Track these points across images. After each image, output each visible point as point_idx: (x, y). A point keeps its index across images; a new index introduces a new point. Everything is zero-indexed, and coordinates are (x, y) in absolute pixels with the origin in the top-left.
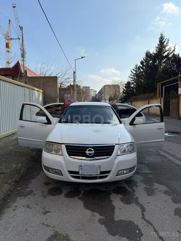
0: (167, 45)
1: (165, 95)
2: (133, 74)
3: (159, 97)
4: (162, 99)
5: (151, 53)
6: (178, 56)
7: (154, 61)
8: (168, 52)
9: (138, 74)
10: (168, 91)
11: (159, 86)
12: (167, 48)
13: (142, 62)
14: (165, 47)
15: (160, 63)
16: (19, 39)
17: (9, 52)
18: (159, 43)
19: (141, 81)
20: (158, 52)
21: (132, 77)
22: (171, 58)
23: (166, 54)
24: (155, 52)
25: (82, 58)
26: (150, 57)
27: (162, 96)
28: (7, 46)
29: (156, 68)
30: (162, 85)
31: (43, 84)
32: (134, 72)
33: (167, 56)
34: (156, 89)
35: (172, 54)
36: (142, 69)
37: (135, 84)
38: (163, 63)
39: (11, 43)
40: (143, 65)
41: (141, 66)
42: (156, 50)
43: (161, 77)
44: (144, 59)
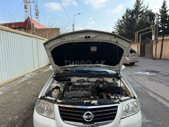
0: (142, 3)
1: (141, 41)
2: (116, 26)
3: (137, 42)
4: (139, 44)
5: (130, 9)
6: (151, 11)
7: (132, 15)
8: (142, 8)
9: (120, 26)
10: (143, 38)
11: (136, 34)
12: (142, 6)
13: (123, 16)
14: (140, 4)
15: (137, 17)
16: (34, 2)
17: (26, 11)
18: (136, 2)
19: (122, 31)
20: (135, 9)
21: (116, 28)
22: (145, 13)
23: (141, 10)
24: (133, 9)
25: (79, 14)
26: (130, 13)
27: (139, 42)
28: (26, 7)
29: (134, 21)
30: (139, 33)
31: (49, 34)
32: (117, 24)
33: (142, 12)
34: (134, 37)
35: (146, 9)
36: (123, 21)
37: (118, 33)
38: (139, 17)
39: (28, 5)
40: (124, 19)
41: (123, 19)
42: (134, 7)
43: (139, 28)
44: (125, 15)
